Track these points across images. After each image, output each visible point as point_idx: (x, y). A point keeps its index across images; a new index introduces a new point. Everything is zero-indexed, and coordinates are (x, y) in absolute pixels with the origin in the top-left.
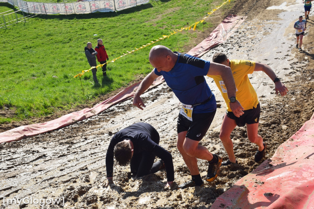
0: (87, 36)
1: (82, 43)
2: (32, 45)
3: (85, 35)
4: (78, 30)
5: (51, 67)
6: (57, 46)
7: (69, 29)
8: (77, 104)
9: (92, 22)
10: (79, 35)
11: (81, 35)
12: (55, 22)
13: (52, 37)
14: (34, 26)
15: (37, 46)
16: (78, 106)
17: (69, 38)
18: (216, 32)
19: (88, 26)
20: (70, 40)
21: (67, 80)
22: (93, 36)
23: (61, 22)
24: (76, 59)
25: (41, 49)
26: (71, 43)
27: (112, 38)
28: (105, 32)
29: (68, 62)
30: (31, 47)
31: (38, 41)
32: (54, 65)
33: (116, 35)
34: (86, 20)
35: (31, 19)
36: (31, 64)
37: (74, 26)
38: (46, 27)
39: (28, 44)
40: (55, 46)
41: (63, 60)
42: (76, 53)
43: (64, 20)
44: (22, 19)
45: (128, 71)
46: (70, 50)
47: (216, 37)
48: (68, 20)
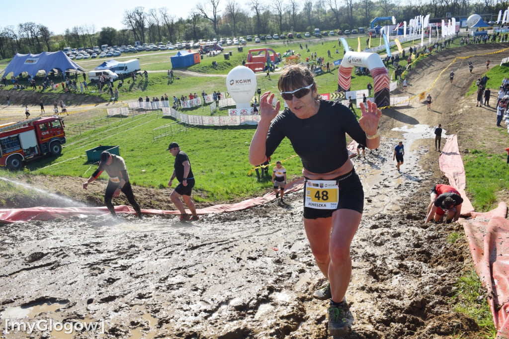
0: (239, 143)
1: (236, 148)
2: (195, 149)
4: (231, 138)
5: (214, 166)
6: (215, 150)
7: (224, 137)
8: (250, 193)
9: (243, 132)
10: (232, 142)
11: (234, 142)
12: (211, 131)
13: (210, 143)
14: (194, 134)
16: (251, 195)
17: (224, 144)
18: (353, 145)
19: (239, 135)
20: (225, 145)
21: (234, 176)
22: (245, 143)
23: (215, 131)
24: (234, 161)
25: (202, 152)
26: (227, 148)
29: (228, 163)
30: (193, 151)
31: (199, 146)
32: (217, 164)
34: (237, 130)
35: (191, 129)
36: (197, 163)
37: (227, 134)
38: (204, 135)
40: (213, 150)
41: (224, 161)
42: (233, 156)
43: (218, 130)
44: (184, 129)
46: (227, 153)
47: (353, 149)
48: (221, 130)
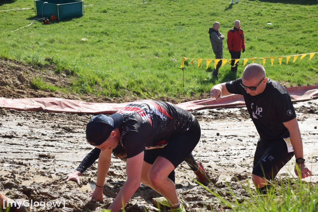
0: (257, 24)
3: (256, 22)
4: (252, 14)
7: (242, 12)
10: (249, 20)
11: (251, 20)
13: (215, 18)
15: (193, 24)
19: (268, 11)
22: (265, 25)
27: (289, 31)
28: (285, 22)
32: (190, 48)
33: (296, 28)
36: (168, 43)
39: (185, 20)
45: (271, 74)
